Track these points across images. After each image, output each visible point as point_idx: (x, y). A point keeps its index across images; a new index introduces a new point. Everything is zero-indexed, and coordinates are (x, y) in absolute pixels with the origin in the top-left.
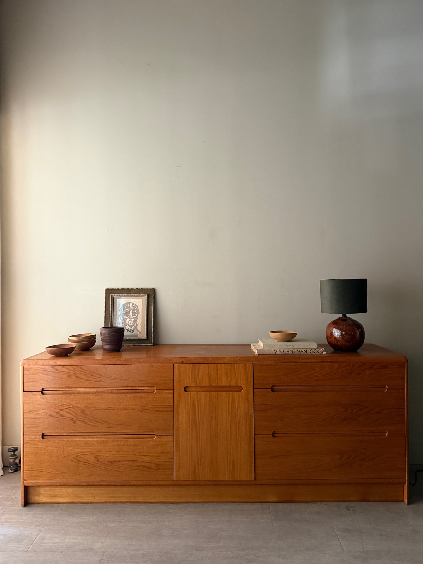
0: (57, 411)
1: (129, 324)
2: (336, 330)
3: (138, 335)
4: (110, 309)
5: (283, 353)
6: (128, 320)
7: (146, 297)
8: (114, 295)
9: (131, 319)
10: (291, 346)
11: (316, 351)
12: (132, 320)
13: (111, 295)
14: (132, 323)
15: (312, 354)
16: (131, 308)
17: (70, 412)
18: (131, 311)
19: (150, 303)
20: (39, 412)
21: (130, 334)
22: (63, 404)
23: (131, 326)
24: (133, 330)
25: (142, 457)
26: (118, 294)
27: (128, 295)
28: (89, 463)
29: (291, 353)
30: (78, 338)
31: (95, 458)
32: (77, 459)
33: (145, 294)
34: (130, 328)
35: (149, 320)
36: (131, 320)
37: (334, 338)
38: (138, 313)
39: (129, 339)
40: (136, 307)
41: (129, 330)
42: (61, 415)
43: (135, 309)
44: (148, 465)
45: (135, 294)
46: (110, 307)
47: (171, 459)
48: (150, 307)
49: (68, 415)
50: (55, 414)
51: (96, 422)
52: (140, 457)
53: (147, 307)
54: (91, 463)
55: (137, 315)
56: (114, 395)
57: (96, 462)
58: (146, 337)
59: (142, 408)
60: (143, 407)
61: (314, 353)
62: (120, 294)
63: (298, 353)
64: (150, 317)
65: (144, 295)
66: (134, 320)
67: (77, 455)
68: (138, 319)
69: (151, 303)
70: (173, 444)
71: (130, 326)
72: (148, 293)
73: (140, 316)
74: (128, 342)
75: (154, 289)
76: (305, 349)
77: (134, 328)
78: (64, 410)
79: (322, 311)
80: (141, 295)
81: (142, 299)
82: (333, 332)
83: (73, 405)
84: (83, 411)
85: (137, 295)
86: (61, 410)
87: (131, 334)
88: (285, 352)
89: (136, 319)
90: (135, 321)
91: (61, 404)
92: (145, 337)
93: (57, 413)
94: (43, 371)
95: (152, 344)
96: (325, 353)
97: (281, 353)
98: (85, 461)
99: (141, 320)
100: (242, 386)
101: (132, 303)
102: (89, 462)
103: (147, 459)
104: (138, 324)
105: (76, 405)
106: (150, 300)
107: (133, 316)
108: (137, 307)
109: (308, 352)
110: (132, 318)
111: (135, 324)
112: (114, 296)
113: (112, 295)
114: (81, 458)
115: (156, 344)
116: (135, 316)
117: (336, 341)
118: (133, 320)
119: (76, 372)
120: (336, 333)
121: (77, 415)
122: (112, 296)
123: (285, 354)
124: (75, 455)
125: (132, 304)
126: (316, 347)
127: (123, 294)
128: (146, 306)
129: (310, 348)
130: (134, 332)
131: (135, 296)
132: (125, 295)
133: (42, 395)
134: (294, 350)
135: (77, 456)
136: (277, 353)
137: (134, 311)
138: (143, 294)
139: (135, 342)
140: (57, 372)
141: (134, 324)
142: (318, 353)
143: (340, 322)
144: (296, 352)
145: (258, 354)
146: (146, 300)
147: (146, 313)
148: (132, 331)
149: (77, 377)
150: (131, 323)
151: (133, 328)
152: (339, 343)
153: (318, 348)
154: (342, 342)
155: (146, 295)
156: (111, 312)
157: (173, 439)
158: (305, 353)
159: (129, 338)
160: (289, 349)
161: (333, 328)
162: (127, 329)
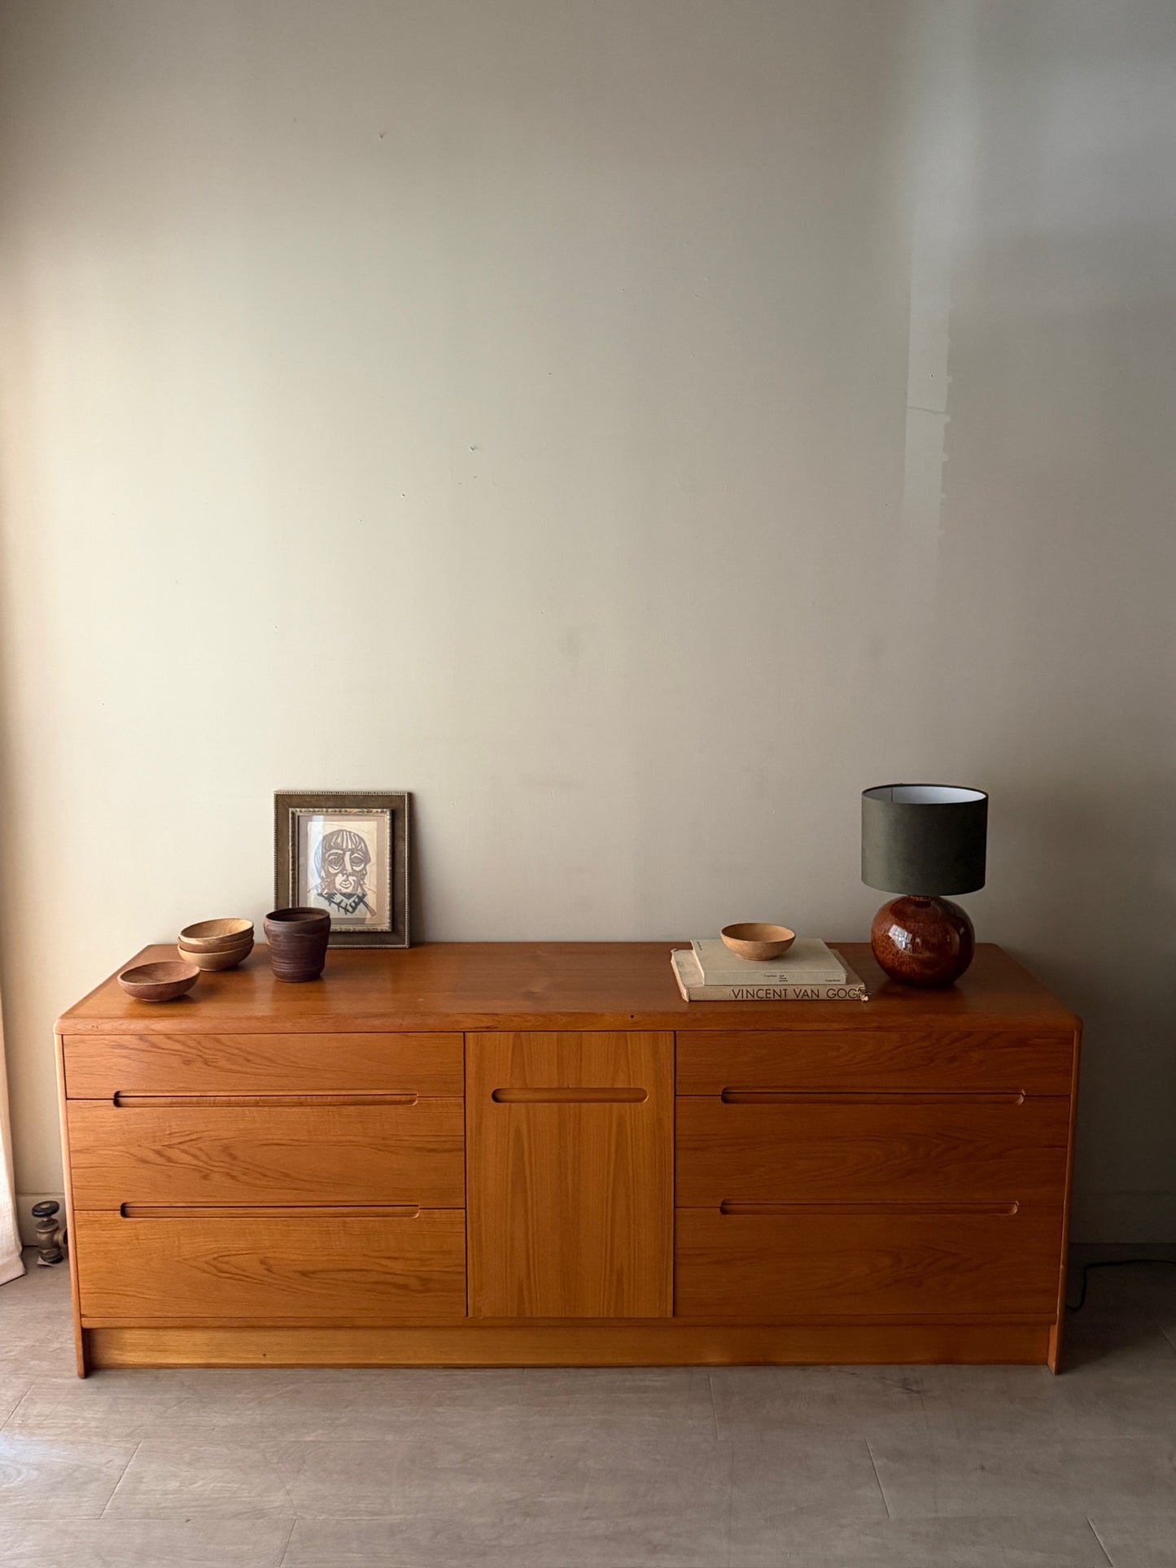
0: (158, 1148)
1: (344, 891)
2: (899, 929)
4: (290, 849)
5: (756, 998)
6: (339, 879)
7: (388, 817)
8: (298, 810)
9: (348, 877)
10: (778, 977)
11: (842, 994)
12: (351, 878)
13: (291, 810)
14: (351, 888)
15: (831, 1000)
16: (347, 846)
17: (193, 1151)
18: (348, 854)
19: (398, 833)
20: (110, 1150)
21: (346, 917)
22: (172, 1131)
23: (349, 896)
24: (353, 904)
25: (384, 1262)
26: (311, 810)
27: (338, 810)
28: (247, 1277)
29: (777, 997)
30: (206, 940)
31: (262, 1262)
32: (215, 1267)
33: (385, 810)
34: (345, 899)
35: (398, 877)
36: (348, 880)
37: (893, 955)
38: (366, 859)
39: (343, 930)
40: (360, 844)
41: (343, 905)
42: (169, 1160)
43: (359, 850)
44: (401, 1280)
45: (357, 810)
46: (290, 844)
47: (460, 1265)
48: (399, 843)
49: (187, 1158)
50: (152, 1156)
51: (261, 1176)
52: (377, 1261)
53: (390, 846)
54: (251, 1275)
55: (363, 865)
56: (308, 1110)
57: (266, 1272)
58: (388, 925)
59: (383, 1142)
60: (384, 1139)
61: (837, 998)
62: (317, 809)
63: (795, 997)
64: (399, 869)
65: (382, 812)
66: (355, 878)
67: (215, 1256)
68: (366, 877)
69: (402, 833)
70: (464, 1231)
71: (343, 895)
72: (393, 805)
73: (372, 868)
74: (341, 938)
75: (410, 795)
76: (813, 987)
77: (357, 900)
78: (176, 1146)
79: (864, 878)
80: (374, 810)
81: (376, 823)
82: (890, 934)
83: (199, 1135)
84: (226, 1149)
85: (364, 812)
86: (169, 1146)
87: (349, 915)
88: (762, 994)
89: (361, 875)
90: (359, 884)
91: (168, 1132)
92: (386, 926)
93: (158, 1153)
94: (117, 1048)
95: (406, 945)
96: (866, 999)
97: (750, 998)
98: (234, 1270)
99: (374, 881)
100: (644, 1088)
101: (350, 832)
102: (247, 1274)
103: (397, 1266)
104: (366, 889)
105: (206, 1133)
106: (398, 824)
107: (352, 869)
108: (362, 844)
109: (823, 996)
110: (350, 875)
111: (359, 890)
112: (298, 814)
113: (294, 810)
114: (227, 1263)
115: (417, 943)
116: (358, 869)
117: (897, 964)
118: (354, 880)
119: (205, 1051)
120: (899, 936)
121: (210, 1159)
122: (293, 814)
123: (761, 1001)
124: (211, 1257)
125: (350, 835)
126: (844, 981)
127: (325, 810)
128: (388, 843)
129: (827, 983)
130: (357, 911)
131: (355, 814)
132: (330, 810)
133: (115, 1108)
134: (785, 990)
135: (215, 1259)
136: (740, 998)
137: (356, 855)
138: (380, 810)
139: (362, 938)
140: (153, 1049)
141: (356, 888)
142: (847, 997)
143: (910, 909)
144: (791, 996)
145: (690, 1001)
146: (388, 825)
147: (387, 861)
148: (350, 909)
149: (206, 1063)
150: (347, 888)
151: (354, 901)
152: (904, 968)
153: (848, 982)
154: (914, 966)
155: (388, 813)
156: (293, 857)
157: (464, 1220)
158: (815, 997)
159: (344, 928)
160: (772, 988)
161: (892, 925)
162: (338, 901)
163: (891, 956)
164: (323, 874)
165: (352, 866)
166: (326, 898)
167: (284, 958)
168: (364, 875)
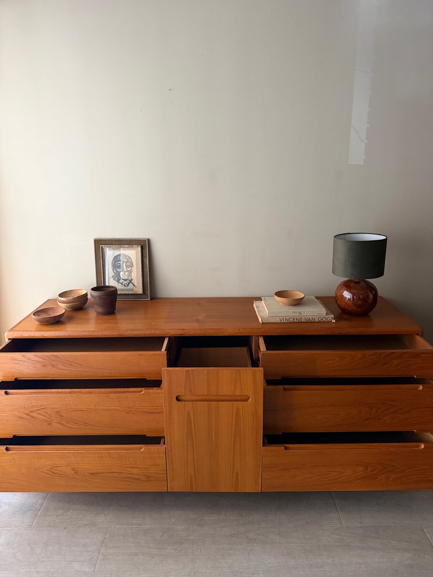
1: (124, 278)
2: (347, 292)
3: (134, 289)
4: (101, 261)
5: (289, 321)
6: (122, 273)
7: (140, 249)
8: (104, 246)
9: (125, 273)
10: (298, 313)
11: (324, 319)
12: (126, 273)
13: (101, 246)
14: (127, 277)
15: (319, 322)
16: (124, 260)
18: (125, 263)
19: (144, 255)
21: (125, 288)
23: (125, 280)
24: (127, 284)
26: (109, 246)
27: (119, 246)
29: (298, 321)
30: (68, 299)
33: (138, 246)
34: (124, 281)
35: (145, 273)
36: (125, 274)
37: (345, 303)
38: (132, 265)
39: (124, 293)
40: (129, 259)
41: (124, 284)
43: (129, 262)
45: (127, 246)
46: (101, 260)
48: (145, 259)
53: (141, 260)
55: (131, 268)
58: (142, 291)
61: (322, 321)
62: (111, 246)
63: (305, 321)
64: (145, 270)
65: (137, 246)
66: (128, 273)
68: (132, 273)
69: (145, 255)
70: (165, 456)
72: (142, 244)
73: (134, 269)
74: (123, 297)
75: (149, 240)
76: (312, 317)
77: (129, 282)
79: (333, 272)
80: (134, 246)
81: (135, 251)
82: (344, 294)
85: (130, 246)
87: (126, 288)
88: (292, 320)
89: (130, 272)
90: (130, 275)
92: (140, 291)
95: (149, 299)
96: (334, 321)
97: (287, 321)
99: (135, 274)
101: (125, 255)
104: (132, 278)
106: (144, 251)
107: (127, 269)
108: (130, 259)
109: (316, 320)
110: (126, 272)
111: (130, 278)
112: (104, 247)
113: (102, 246)
115: (153, 298)
116: (129, 269)
117: (346, 306)
118: (127, 274)
120: (347, 295)
122: (102, 247)
123: (291, 323)
125: (125, 256)
126: (325, 314)
127: (114, 246)
128: (140, 259)
129: (318, 315)
130: (129, 286)
131: (127, 248)
132: (116, 246)
134: (301, 318)
136: (282, 321)
137: (128, 264)
138: (136, 246)
139: (131, 297)
142: (326, 321)
143: (352, 284)
144: (303, 320)
145: (262, 323)
146: (140, 252)
147: (140, 266)
148: (127, 285)
150: (125, 277)
151: (128, 282)
152: (349, 308)
153: (326, 315)
154: (354, 308)
155: (140, 247)
156: (103, 265)
158: (313, 321)
160: (295, 317)
161: (345, 290)
162: (121, 282)
163: (344, 304)
164: (115, 271)
165: (126, 268)
166: (117, 281)
167: (99, 306)
168: (131, 272)
